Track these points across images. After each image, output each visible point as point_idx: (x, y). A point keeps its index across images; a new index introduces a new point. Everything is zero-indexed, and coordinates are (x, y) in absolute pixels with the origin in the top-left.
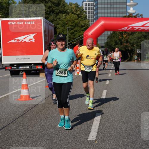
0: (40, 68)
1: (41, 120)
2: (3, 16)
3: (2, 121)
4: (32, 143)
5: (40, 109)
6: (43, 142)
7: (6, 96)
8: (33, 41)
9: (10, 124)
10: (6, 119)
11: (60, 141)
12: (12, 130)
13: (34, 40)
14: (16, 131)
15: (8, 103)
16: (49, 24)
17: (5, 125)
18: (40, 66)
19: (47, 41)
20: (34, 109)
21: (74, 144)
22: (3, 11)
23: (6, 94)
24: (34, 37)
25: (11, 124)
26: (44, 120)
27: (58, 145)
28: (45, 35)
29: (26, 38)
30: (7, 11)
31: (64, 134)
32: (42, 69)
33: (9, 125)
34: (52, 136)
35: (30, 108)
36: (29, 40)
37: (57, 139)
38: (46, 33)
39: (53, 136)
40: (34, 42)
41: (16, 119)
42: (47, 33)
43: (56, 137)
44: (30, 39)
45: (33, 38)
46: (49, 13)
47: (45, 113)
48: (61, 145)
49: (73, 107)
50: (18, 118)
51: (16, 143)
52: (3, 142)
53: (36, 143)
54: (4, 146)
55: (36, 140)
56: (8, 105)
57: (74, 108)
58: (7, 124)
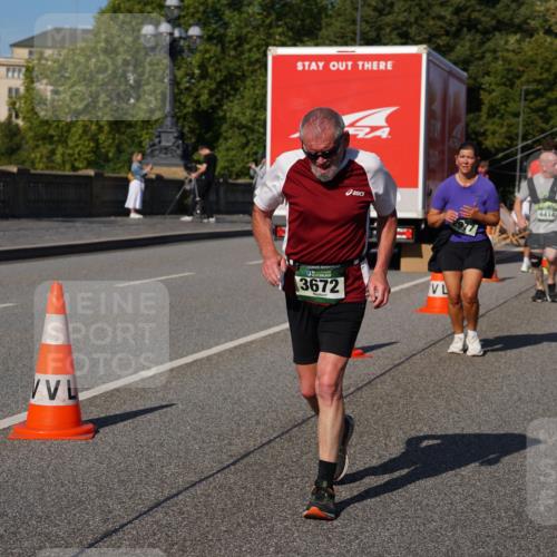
0: (404, 237)
1: (388, 436)
2: (283, 39)
3: (244, 428)
4: (346, 526)
5: (388, 395)
6: (388, 526)
7: (270, 335)
8: (384, 133)
9: (270, 441)
10: (258, 423)
11: (454, 527)
12: (277, 467)
13: (387, 130)
14: (290, 471)
15: (272, 363)
16: (450, 73)
17: (251, 445)
18: (405, 230)
19: (437, 135)
20: (365, 393)
21: (509, 544)
22: (286, 23)
23: (270, 327)
24: (389, 119)
25: (273, 444)
26: (397, 439)
27: (444, 541)
28: (430, 115)
29: (358, 124)
30: (299, 23)
31: (470, 500)
32: (411, 241)
33: (267, 447)
34: (424, 503)
35: (352, 389)
36: (368, 130)
37: (441, 519)
38: (433, 107)
39: (427, 505)
40: (387, 139)
41: (296, 426)
42: (437, 106)
43: (438, 509)
44: (374, 129)
45: (384, 124)
46: (454, 28)
47: (407, 413)
48: (456, 542)
49: (516, 397)
50: (304, 421)
51: (285, 519)
52: (239, 510)
53: (361, 528)
54: (239, 525)
55: (360, 514)
56: (269, 370)
57: (520, 399)
58: (258, 443)
